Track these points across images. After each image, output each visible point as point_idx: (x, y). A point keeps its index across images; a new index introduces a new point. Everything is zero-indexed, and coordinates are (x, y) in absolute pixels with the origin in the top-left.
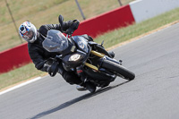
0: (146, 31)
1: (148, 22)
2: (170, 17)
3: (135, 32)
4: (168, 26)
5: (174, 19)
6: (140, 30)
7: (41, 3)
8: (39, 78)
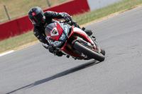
2: (118, 7)
3: (90, 18)
8: (12, 51)
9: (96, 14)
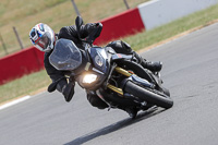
0: (158, 40)
1: (160, 29)
2: (188, 23)
3: (146, 41)
4: (185, 34)
5: (193, 25)
6: (152, 39)
7: (30, 6)
8: (28, 97)
9: (155, 35)
